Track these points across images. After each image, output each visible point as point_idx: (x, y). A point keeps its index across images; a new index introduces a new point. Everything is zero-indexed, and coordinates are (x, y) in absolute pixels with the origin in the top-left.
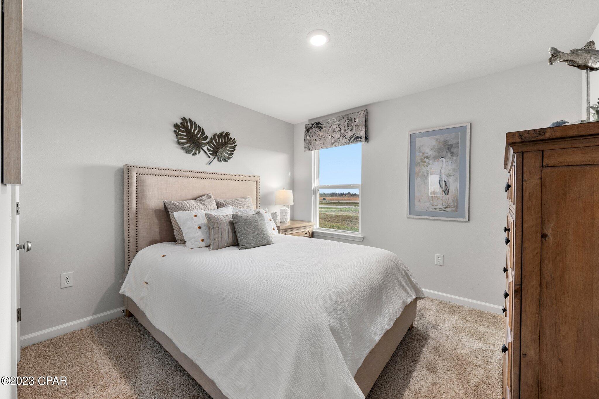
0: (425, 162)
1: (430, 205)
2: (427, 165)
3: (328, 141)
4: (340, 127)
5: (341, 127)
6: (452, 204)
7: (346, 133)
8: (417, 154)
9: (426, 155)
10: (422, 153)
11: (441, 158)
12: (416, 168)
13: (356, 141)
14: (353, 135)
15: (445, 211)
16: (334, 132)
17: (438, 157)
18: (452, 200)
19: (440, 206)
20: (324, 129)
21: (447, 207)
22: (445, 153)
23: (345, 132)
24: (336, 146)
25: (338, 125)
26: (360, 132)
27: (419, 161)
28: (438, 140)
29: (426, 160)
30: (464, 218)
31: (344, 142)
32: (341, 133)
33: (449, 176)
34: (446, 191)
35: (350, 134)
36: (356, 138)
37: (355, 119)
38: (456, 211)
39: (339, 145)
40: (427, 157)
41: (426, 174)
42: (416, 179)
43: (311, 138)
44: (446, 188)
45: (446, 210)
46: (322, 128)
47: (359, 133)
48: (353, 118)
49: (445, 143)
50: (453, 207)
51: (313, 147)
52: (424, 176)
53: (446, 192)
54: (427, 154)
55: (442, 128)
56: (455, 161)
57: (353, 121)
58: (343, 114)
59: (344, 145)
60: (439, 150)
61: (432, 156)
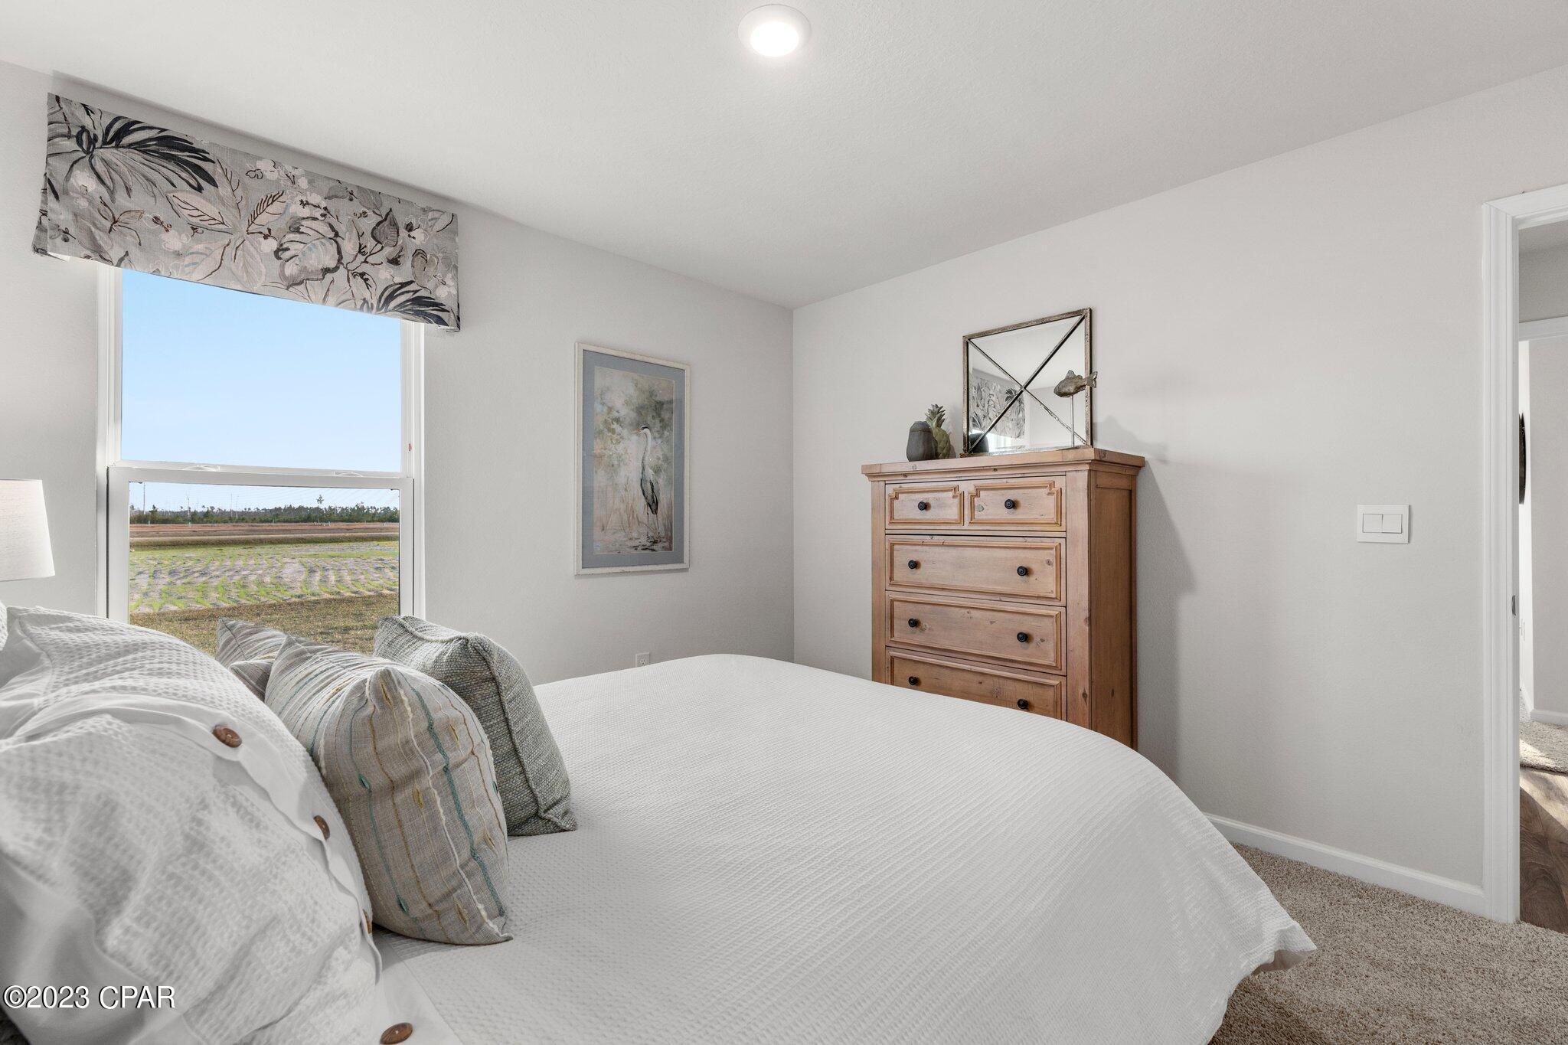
0: (613, 431)
1: (625, 539)
2: (617, 440)
3: (252, 256)
4: (330, 224)
5: (341, 228)
6: (663, 534)
7: (365, 262)
8: (598, 407)
9: (616, 415)
10: (609, 407)
11: (644, 428)
12: (595, 443)
13: (417, 313)
14: (403, 285)
15: (653, 550)
16: (297, 231)
17: (640, 425)
18: (664, 525)
19: (644, 541)
20: (224, 190)
21: (655, 542)
22: (649, 418)
23: (361, 258)
24: (309, 299)
25: (323, 211)
26: (436, 287)
27: (602, 427)
28: (639, 386)
29: (615, 426)
30: (683, 562)
31: (358, 296)
32: (339, 252)
33: (657, 471)
34: (653, 505)
35: (385, 276)
36: (418, 301)
37: (410, 228)
38: (671, 549)
39: (331, 299)
40: (617, 420)
41: (616, 463)
42: (596, 472)
43: (112, 193)
44: (653, 498)
45: (654, 547)
46: (212, 181)
47: (430, 285)
48: (402, 221)
49: (651, 396)
50: (664, 540)
51: (134, 252)
52: (613, 465)
53: (654, 507)
54: (618, 412)
55: (646, 359)
56: (668, 441)
57: (403, 233)
58: (351, 181)
59: (355, 309)
60: (640, 410)
61: (627, 418)
